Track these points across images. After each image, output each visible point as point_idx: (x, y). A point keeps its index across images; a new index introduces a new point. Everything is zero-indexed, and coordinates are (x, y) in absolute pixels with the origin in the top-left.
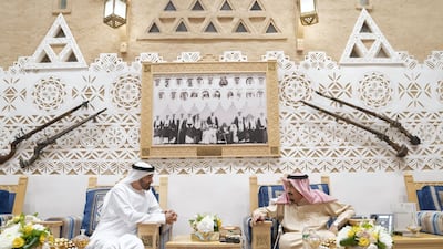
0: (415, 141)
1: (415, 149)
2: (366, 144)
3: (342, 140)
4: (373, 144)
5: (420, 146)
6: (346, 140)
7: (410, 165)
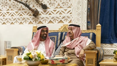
0: (45, 7)
1: (45, 11)
2: (20, 10)
3: (8, 7)
4: (23, 9)
5: (48, 10)
6: (10, 7)
7: (42, 20)
